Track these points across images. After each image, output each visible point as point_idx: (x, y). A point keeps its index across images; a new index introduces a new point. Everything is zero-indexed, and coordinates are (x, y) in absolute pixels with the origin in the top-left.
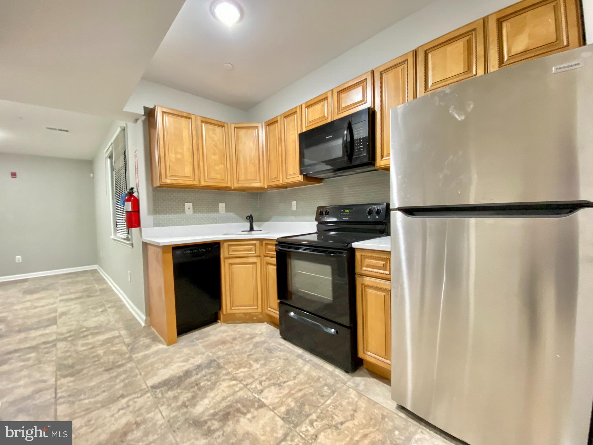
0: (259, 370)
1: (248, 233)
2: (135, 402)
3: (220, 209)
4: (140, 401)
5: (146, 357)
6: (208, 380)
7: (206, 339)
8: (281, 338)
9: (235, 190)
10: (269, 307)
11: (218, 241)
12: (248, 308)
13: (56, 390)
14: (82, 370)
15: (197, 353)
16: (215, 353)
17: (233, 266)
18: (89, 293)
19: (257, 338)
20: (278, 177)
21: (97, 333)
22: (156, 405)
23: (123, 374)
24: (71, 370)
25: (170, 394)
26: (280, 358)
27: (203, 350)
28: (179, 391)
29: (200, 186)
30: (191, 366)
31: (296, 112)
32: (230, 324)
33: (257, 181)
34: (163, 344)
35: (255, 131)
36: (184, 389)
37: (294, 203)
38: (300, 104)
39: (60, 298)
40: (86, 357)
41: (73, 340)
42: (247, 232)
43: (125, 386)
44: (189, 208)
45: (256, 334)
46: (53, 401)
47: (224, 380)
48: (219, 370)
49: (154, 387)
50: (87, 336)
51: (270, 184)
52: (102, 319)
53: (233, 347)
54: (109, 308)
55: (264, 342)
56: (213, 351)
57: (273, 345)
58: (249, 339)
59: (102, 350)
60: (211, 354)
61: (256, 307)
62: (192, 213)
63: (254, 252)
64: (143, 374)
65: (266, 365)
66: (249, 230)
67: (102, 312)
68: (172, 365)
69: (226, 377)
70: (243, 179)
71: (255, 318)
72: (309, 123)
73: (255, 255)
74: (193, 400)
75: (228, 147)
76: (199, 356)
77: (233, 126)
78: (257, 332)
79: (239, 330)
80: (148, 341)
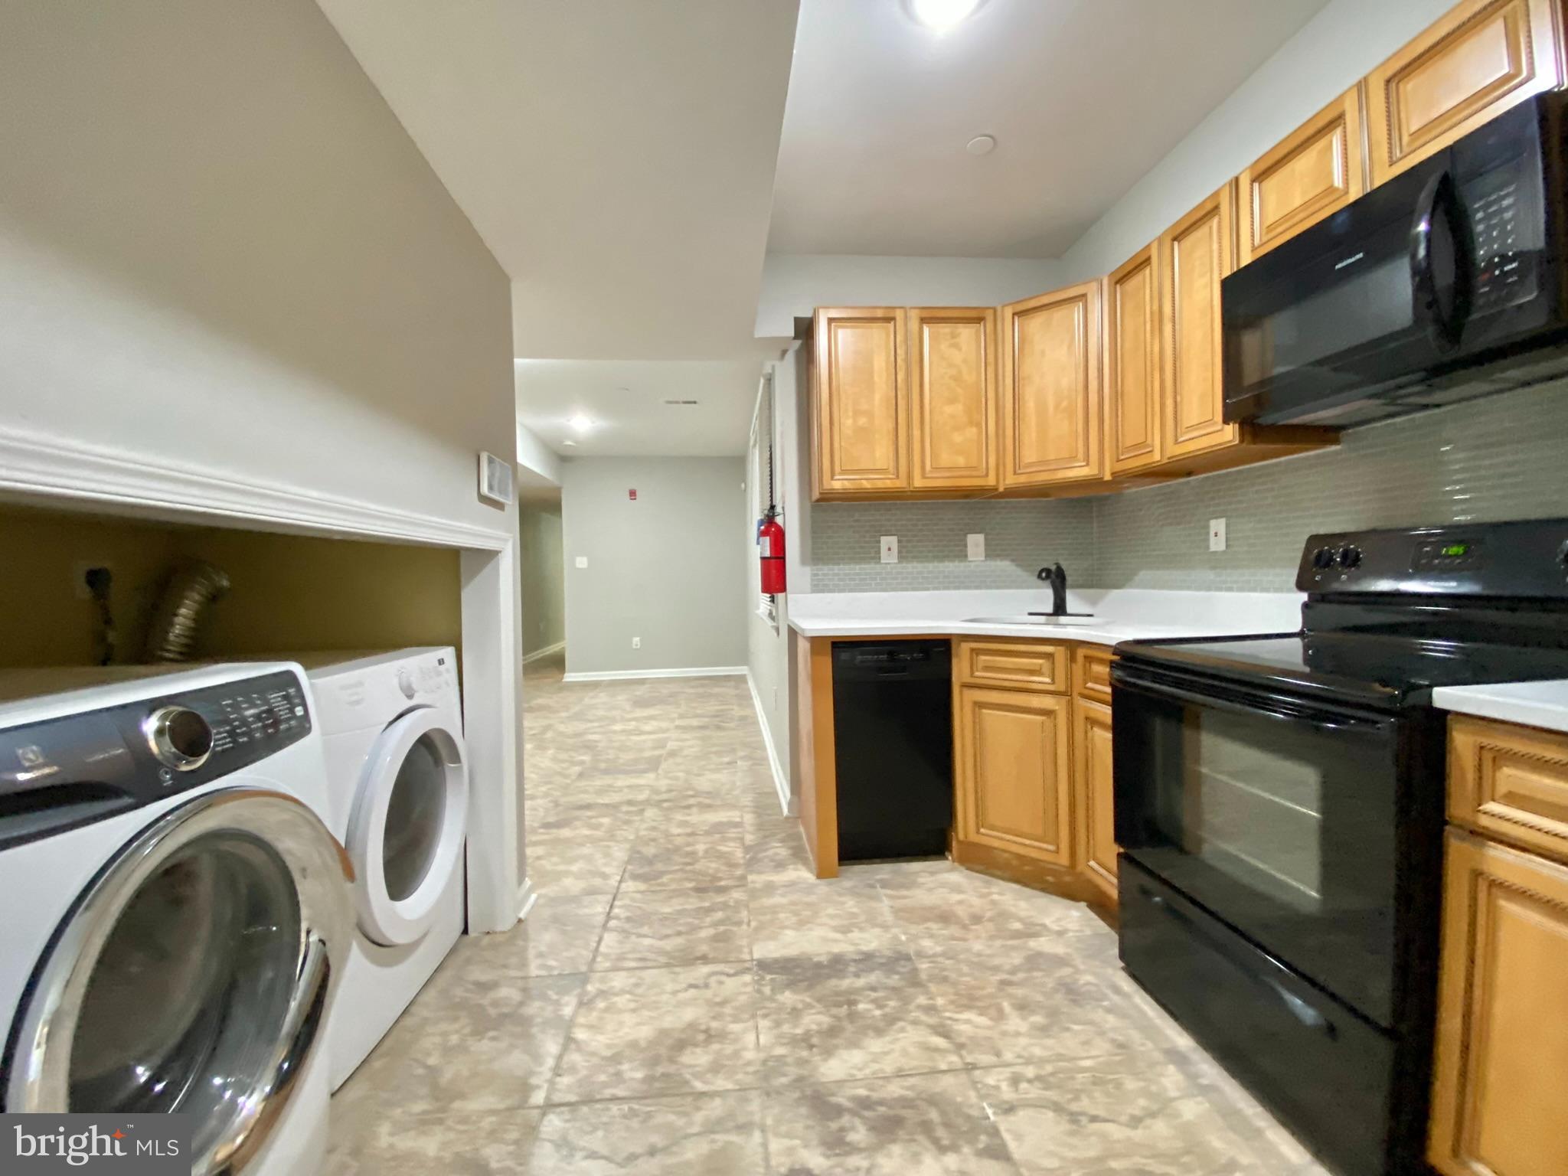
0: (1023, 1041)
1: (1047, 620)
2: (721, 983)
3: (970, 550)
4: (731, 984)
5: (770, 888)
6: (878, 1004)
7: (904, 893)
8: (1123, 969)
9: (1012, 493)
10: (1093, 860)
11: (946, 638)
12: (1027, 842)
13: (614, 899)
14: (662, 873)
15: (873, 921)
16: (913, 938)
17: (984, 711)
18: (718, 721)
19: (1042, 939)
20: (1149, 441)
21: (708, 807)
22: (754, 1009)
23: (721, 910)
24: (646, 869)
25: (788, 997)
26: (1102, 1033)
27: (889, 918)
28: (808, 1000)
29: (912, 491)
30: (851, 948)
31: (1216, 209)
32: (977, 872)
33: (1079, 461)
34: (810, 870)
35: (1076, 309)
36: (819, 1000)
37: (1218, 526)
38: (1230, 176)
39: (678, 722)
40: (676, 849)
41: (669, 809)
42: (1043, 619)
43: (716, 938)
44: (889, 549)
45: (1044, 926)
46: (601, 919)
47: (915, 1022)
48: (911, 990)
49: (764, 966)
50: (689, 807)
51: (1120, 467)
52: (723, 777)
53: (965, 940)
54: (742, 758)
55: (1061, 961)
56: (914, 929)
57: (1089, 983)
58: (1017, 935)
59: (705, 843)
60: (903, 938)
61: (1051, 847)
62: (896, 561)
63: (1048, 680)
64: (753, 924)
65: (1048, 1036)
66: (1050, 609)
67: (729, 763)
68: (811, 929)
69: (924, 1018)
70: (1033, 459)
71: (1050, 879)
72: (1267, 233)
73: (1051, 688)
74: (830, 1039)
75: (993, 375)
76: (877, 931)
77: (1008, 312)
78: (1048, 921)
79: (995, 897)
80: (783, 852)
